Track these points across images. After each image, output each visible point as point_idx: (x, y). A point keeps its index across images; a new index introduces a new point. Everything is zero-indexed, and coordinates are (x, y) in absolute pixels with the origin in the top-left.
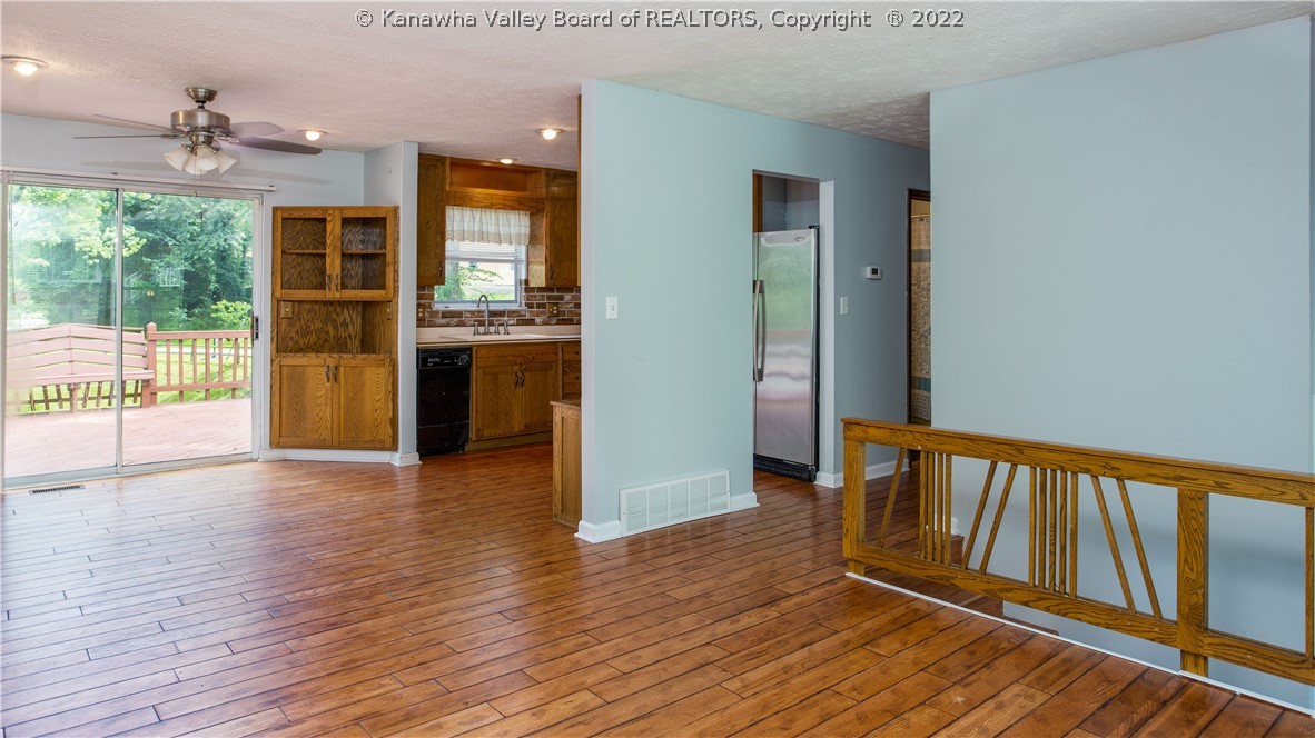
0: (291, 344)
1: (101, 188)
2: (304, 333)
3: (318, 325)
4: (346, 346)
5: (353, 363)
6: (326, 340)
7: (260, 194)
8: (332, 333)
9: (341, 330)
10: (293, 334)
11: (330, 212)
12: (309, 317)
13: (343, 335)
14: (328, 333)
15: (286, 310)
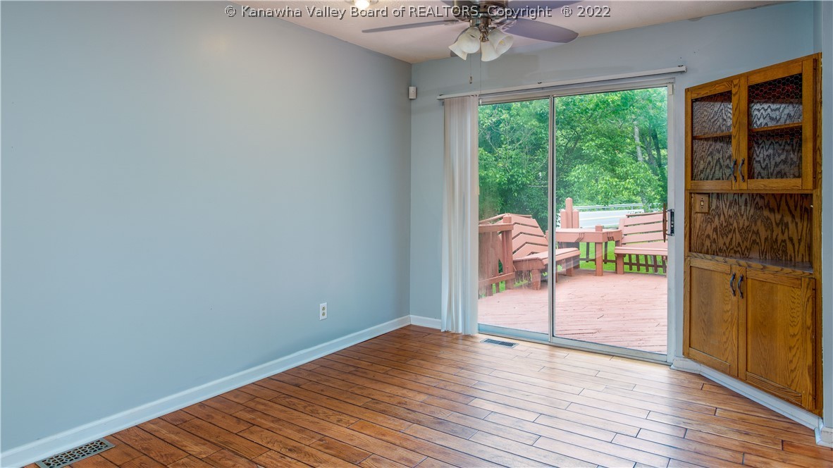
0: (708, 243)
1: (538, 98)
2: (726, 230)
3: (744, 222)
4: (785, 252)
5: (761, 276)
6: (754, 241)
7: (670, 77)
8: (763, 234)
9: (777, 231)
10: (709, 231)
11: (736, 82)
12: (731, 213)
13: (780, 237)
14: (757, 233)
15: (700, 203)
